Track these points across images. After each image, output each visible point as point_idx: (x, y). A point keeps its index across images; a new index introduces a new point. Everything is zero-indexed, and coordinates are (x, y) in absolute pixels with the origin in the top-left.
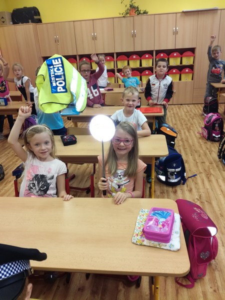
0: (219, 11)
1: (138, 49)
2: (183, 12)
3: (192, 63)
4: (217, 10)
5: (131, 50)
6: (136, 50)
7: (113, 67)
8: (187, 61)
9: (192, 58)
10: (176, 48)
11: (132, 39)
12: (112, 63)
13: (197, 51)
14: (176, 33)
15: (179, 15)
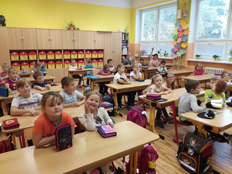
0: (113, 33)
1: (76, 48)
2: (98, 31)
3: (103, 57)
4: (112, 32)
5: (72, 48)
6: (75, 49)
7: (61, 58)
8: (100, 56)
9: (103, 54)
10: (96, 49)
11: (73, 42)
12: (61, 55)
13: (105, 51)
14: (95, 41)
15: (96, 32)
